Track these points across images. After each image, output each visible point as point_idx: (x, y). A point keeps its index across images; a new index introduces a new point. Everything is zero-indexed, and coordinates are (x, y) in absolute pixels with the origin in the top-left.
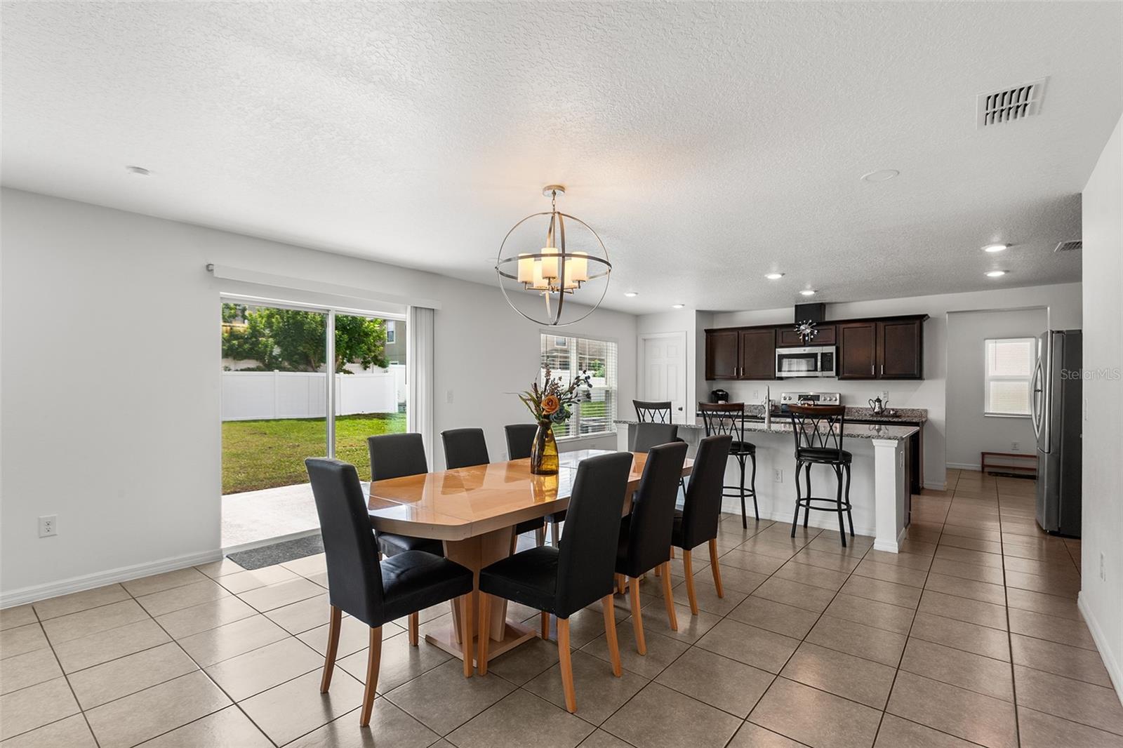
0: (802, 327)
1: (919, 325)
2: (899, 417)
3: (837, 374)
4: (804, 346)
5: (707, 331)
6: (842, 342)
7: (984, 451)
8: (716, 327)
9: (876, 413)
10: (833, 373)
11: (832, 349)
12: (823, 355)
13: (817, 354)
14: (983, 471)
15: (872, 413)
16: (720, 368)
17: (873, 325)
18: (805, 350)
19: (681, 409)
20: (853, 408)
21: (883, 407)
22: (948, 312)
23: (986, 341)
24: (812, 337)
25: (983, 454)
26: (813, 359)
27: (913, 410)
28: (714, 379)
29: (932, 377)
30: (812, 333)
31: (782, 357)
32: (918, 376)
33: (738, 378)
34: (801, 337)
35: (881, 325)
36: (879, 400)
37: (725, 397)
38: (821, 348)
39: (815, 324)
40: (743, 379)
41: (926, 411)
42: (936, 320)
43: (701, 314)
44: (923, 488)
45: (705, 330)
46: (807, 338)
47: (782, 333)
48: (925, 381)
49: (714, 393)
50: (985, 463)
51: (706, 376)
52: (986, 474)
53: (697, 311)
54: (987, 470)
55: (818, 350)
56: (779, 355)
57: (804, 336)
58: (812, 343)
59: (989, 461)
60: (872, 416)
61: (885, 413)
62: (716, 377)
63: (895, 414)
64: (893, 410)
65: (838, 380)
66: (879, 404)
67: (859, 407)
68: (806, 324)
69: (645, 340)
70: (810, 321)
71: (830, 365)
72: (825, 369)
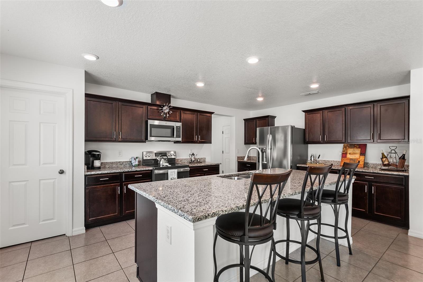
1: (211, 117)
4: (163, 120)
11: (180, 125)
15: (190, 162)
17: (196, 114)
20: (179, 159)
21: (195, 158)
30: (168, 113)
32: (211, 142)
34: (162, 114)
37: (100, 156)
39: (172, 107)
46: (165, 116)
47: (150, 109)
53: (85, 71)
55: (174, 124)
56: (150, 125)
58: (167, 119)
61: (196, 161)
63: (200, 161)
64: (199, 159)
65: (174, 143)
66: (193, 156)
67: (181, 158)
68: (167, 106)
70: (170, 105)
71: (179, 134)
72: (177, 137)
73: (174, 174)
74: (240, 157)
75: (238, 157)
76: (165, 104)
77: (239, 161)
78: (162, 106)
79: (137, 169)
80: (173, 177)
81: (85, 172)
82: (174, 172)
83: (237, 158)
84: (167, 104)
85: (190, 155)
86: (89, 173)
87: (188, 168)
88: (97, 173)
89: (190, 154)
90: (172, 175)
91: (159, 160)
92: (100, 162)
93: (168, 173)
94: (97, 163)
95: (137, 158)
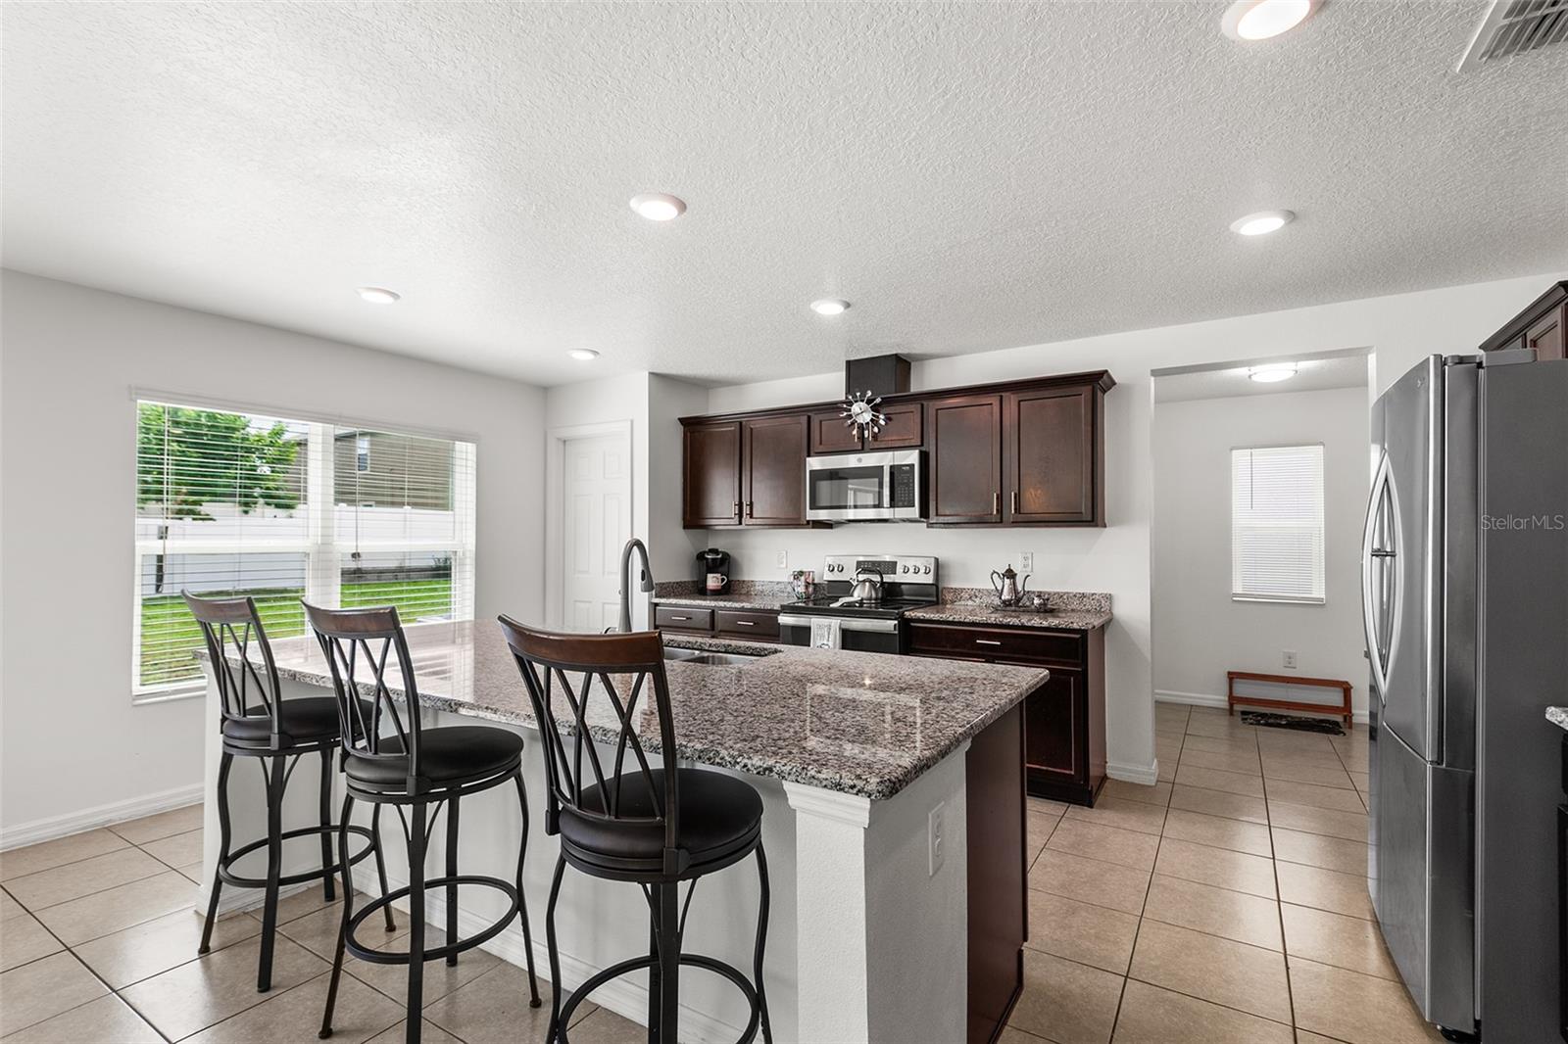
0: (856, 409)
1: (1090, 397)
2: (1052, 612)
3: (924, 513)
4: (862, 450)
5: (685, 422)
6: (933, 442)
7: (1232, 670)
8: (702, 414)
9: (1004, 602)
10: (914, 512)
11: (912, 457)
12: (894, 470)
13: (882, 467)
14: (1231, 712)
15: (997, 601)
17: (994, 400)
18: (860, 460)
20: (962, 590)
21: (1020, 588)
22: (1155, 373)
23: (1234, 452)
24: (876, 430)
25: (1232, 677)
26: (877, 480)
27: (1084, 595)
28: (699, 528)
29: (1119, 522)
30: (874, 421)
31: (817, 476)
32: (1089, 518)
34: (855, 432)
35: (1011, 400)
36: (1010, 574)
37: (723, 565)
38: (890, 454)
39: (878, 400)
41: (1109, 598)
42: (1128, 388)
43: (663, 381)
44: (1104, 778)
45: (679, 419)
46: (866, 432)
47: (821, 422)
48: (1106, 529)
49: (703, 556)
50: (1234, 694)
51: (684, 519)
52: (1238, 719)
53: (650, 373)
54: (1238, 708)
55: (884, 460)
56: (811, 471)
57: (861, 428)
58: (876, 445)
59: (1243, 689)
60: (996, 609)
61: (1025, 601)
62: (703, 522)
64: (1041, 596)
65: (928, 527)
66: (1007, 581)
67: (975, 587)
68: (863, 401)
69: (565, 441)
70: (869, 393)
71: (909, 494)
72: (901, 504)
73: (826, 633)
76: (850, 397)
78: (846, 403)
80: (826, 645)
81: (650, 596)
82: (829, 627)
84: (858, 395)
87: (894, 623)
88: (668, 603)
89: (994, 572)
90: (823, 636)
91: (855, 583)
92: (723, 580)
93: (809, 628)
94: (713, 581)
95: (801, 573)
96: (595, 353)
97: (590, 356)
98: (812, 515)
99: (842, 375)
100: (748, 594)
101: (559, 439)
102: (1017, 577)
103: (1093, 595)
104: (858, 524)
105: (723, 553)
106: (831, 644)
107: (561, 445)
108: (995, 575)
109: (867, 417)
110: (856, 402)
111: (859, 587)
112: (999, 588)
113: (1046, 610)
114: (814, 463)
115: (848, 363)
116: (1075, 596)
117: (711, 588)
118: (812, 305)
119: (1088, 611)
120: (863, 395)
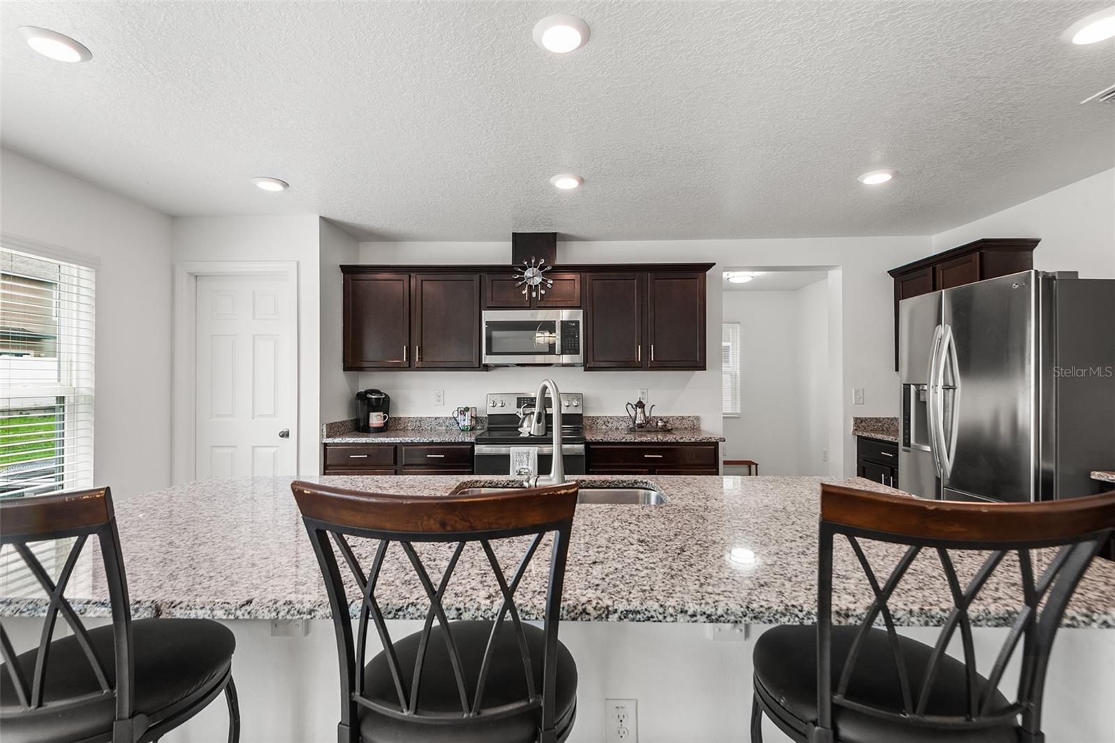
0: (528, 273)
1: (702, 280)
2: (669, 431)
4: (530, 307)
5: (345, 269)
6: (590, 304)
8: (363, 261)
9: (637, 425)
10: (579, 358)
11: (578, 315)
12: (564, 324)
13: (555, 323)
15: (632, 425)
16: (372, 349)
19: (285, 435)
20: (598, 418)
21: (647, 415)
24: (544, 292)
26: (548, 333)
27: (683, 418)
28: (361, 369)
30: (543, 284)
31: (493, 326)
32: (702, 364)
33: (410, 367)
34: (525, 292)
35: (649, 277)
36: (640, 405)
37: (384, 404)
38: (560, 312)
39: (549, 268)
40: (419, 369)
41: (698, 419)
45: (341, 266)
46: (534, 294)
47: (492, 281)
49: (362, 397)
51: (345, 362)
53: (320, 217)
55: (557, 316)
56: (487, 323)
57: (531, 289)
60: (630, 432)
61: (652, 424)
62: (365, 364)
63: (665, 426)
64: (661, 420)
65: (585, 370)
66: (639, 410)
67: (608, 415)
68: (536, 267)
69: (196, 276)
70: (542, 261)
71: (574, 344)
72: (567, 351)
73: (525, 459)
74: (866, 419)
75: (859, 422)
76: (526, 263)
77: (865, 434)
78: (520, 267)
79: (433, 439)
80: (525, 469)
81: (322, 436)
82: (528, 454)
83: (852, 422)
84: (533, 261)
85: (629, 406)
86: (330, 440)
87: (582, 446)
88: (344, 442)
89: (629, 404)
90: (521, 462)
91: (522, 416)
92: (385, 417)
93: (509, 456)
94: (376, 419)
95: (467, 409)
96: (286, 185)
97: (278, 187)
98: (487, 359)
99: (510, 244)
100: (405, 430)
101: (191, 274)
102: (645, 407)
103: (689, 417)
104: (527, 368)
105: (385, 395)
106: (531, 468)
107: (193, 280)
108: (629, 405)
109: (538, 280)
110: (530, 267)
111: (527, 419)
112: (633, 415)
113: (666, 430)
114: (488, 316)
115: (514, 234)
116: (677, 418)
117: (374, 426)
118: (552, 180)
119: (686, 429)
120: (537, 262)
